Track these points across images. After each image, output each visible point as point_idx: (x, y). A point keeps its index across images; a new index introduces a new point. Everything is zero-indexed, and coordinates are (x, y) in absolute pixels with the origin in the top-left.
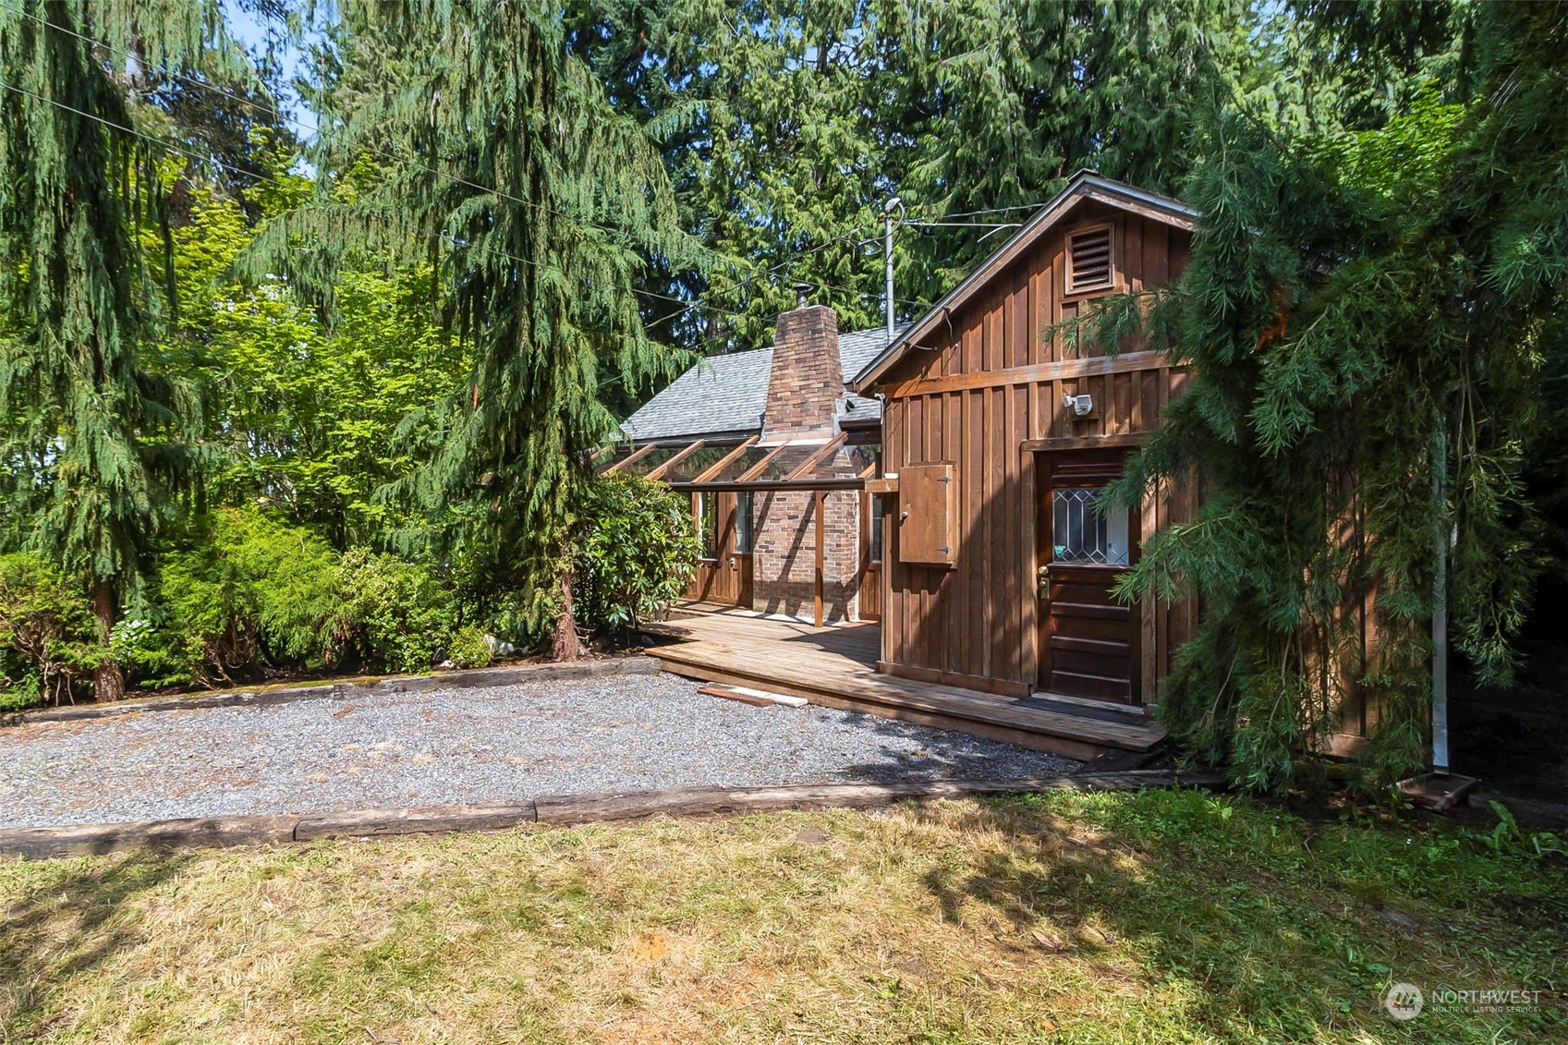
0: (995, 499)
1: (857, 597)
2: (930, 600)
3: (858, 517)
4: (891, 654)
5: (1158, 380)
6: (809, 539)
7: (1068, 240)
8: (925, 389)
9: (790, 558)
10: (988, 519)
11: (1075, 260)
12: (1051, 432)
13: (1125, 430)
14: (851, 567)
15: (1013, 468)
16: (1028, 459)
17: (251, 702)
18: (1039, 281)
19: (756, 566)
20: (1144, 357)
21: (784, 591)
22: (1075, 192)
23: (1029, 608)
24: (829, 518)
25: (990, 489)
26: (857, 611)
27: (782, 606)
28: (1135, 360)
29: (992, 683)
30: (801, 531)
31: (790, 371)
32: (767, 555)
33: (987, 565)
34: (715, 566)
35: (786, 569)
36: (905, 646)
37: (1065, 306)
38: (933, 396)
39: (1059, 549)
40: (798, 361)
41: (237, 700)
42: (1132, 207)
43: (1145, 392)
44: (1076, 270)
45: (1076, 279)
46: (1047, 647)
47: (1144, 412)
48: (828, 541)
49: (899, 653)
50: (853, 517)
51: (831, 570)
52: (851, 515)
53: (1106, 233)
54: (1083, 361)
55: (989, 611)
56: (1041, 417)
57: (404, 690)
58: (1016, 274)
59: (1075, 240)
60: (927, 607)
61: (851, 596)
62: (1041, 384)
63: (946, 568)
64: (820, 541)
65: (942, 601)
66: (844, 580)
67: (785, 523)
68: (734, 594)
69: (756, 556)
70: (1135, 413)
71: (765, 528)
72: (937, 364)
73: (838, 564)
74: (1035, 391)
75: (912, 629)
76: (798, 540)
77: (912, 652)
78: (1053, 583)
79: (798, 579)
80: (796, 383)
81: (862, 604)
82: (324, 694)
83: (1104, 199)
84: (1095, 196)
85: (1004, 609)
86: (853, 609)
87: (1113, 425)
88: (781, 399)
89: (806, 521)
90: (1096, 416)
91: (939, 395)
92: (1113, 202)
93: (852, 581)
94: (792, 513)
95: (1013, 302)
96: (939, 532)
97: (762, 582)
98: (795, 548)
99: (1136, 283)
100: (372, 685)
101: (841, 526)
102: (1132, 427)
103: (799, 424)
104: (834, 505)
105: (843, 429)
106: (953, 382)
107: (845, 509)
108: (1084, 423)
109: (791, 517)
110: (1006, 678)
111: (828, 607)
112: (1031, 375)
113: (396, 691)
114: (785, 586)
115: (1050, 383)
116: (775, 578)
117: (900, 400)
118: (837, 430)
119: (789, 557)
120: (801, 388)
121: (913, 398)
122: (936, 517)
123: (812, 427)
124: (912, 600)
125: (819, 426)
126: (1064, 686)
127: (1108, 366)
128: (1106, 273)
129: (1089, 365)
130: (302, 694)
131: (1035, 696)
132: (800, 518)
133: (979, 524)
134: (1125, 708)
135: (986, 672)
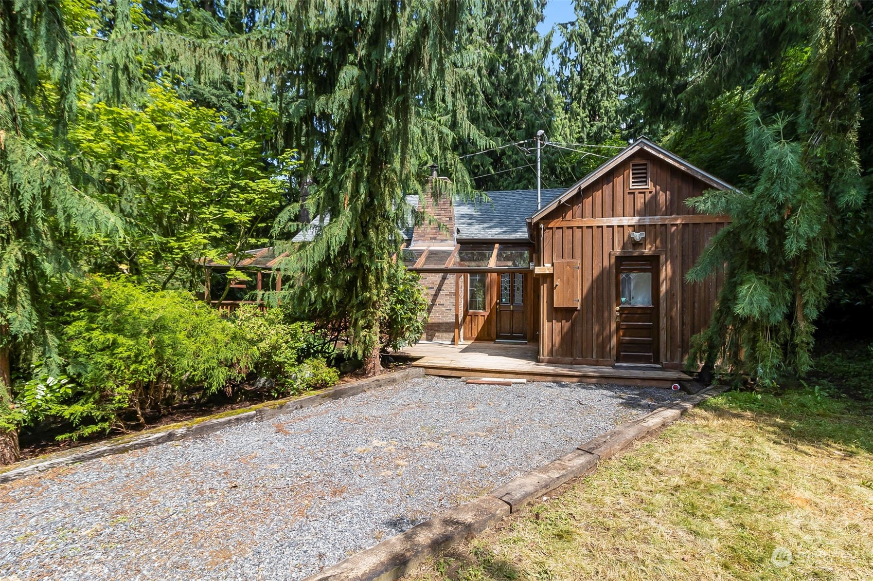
0: (598, 277)
1: (462, 329)
2: (567, 325)
4: (546, 353)
5: (666, 228)
7: (631, 165)
8: (564, 224)
10: (595, 286)
11: (633, 174)
12: (623, 248)
13: (653, 249)
14: (461, 314)
15: (606, 263)
16: (613, 260)
17: (183, 437)
18: (619, 180)
20: (661, 219)
22: (637, 145)
23: (614, 326)
24: (451, 288)
25: (596, 272)
26: (462, 337)
28: (657, 220)
29: (597, 361)
33: (594, 307)
36: (554, 348)
37: (629, 193)
38: (568, 228)
39: (623, 299)
41: (170, 437)
42: (661, 156)
43: (661, 233)
44: (633, 178)
45: (633, 182)
46: (620, 343)
47: (661, 241)
49: (551, 353)
51: (453, 316)
52: (461, 287)
53: (645, 165)
54: (637, 218)
55: (596, 329)
56: (619, 241)
57: (301, 407)
58: (609, 177)
59: (633, 165)
60: (565, 330)
62: (619, 226)
63: (575, 309)
65: (572, 325)
67: (426, 291)
70: (658, 241)
72: (570, 213)
74: (616, 229)
75: (557, 340)
76: (434, 300)
77: (557, 351)
78: (621, 314)
79: (434, 321)
81: (465, 333)
82: (249, 419)
83: (649, 150)
84: (645, 148)
85: (603, 328)
87: (649, 246)
89: (439, 290)
90: (642, 242)
91: (572, 228)
92: (653, 152)
94: (430, 286)
95: (607, 188)
96: (573, 293)
98: (433, 304)
99: (658, 187)
100: (281, 406)
102: (656, 248)
103: (435, 238)
105: (458, 243)
106: (577, 222)
108: (636, 244)
109: (429, 288)
110: (603, 358)
112: (615, 221)
113: (296, 409)
115: (623, 226)
117: (552, 228)
121: (558, 228)
122: (573, 286)
123: (442, 241)
124: (557, 326)
125: (447, 240)
126: (627, 359)
127: (647, 220)
128: (645, 182)
129: (639, 220)
130: (229, 422)
131: (616, 364)
133: (592, 287)
134: (653, 365)
135: (594, 356)
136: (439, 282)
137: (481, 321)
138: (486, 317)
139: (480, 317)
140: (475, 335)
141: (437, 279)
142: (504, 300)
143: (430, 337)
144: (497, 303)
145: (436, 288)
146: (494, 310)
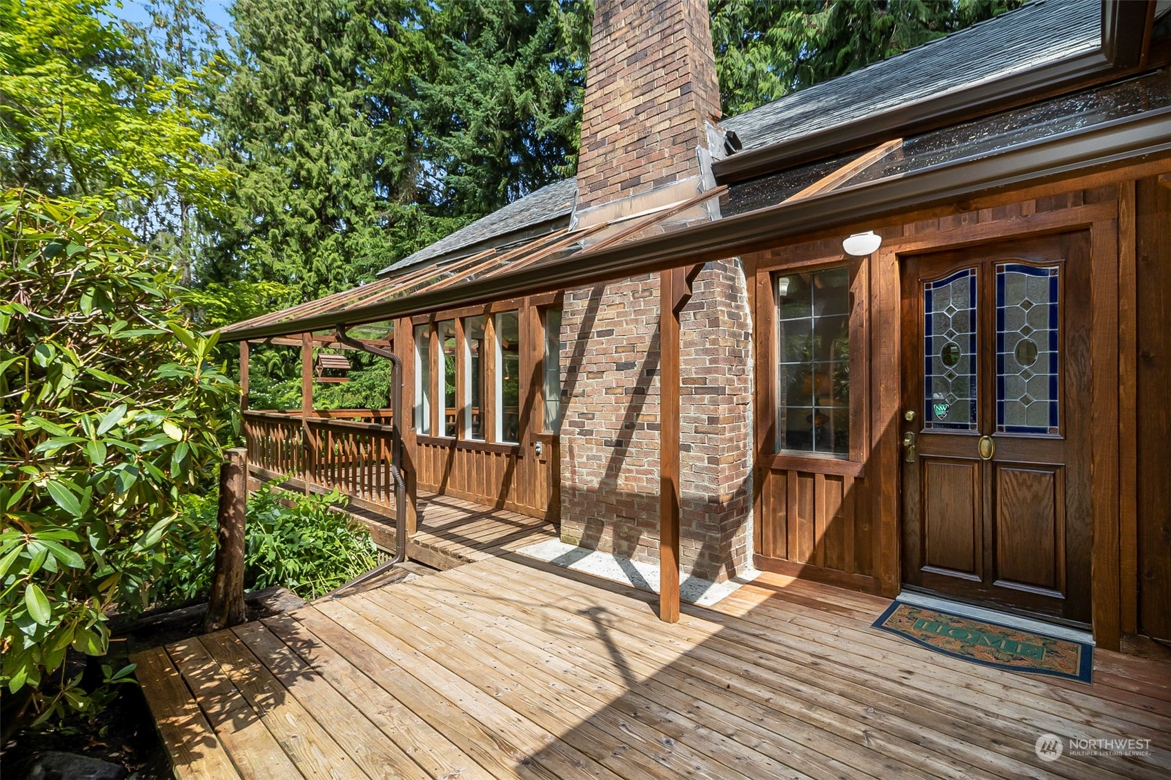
1: (749, 525)
3: (750, 362)
6: (652, 410)
9: (621, 445)
14: (737, 465)
19: (566, 459)
21: (611, 509)
24: (690, 363)
26: (750, 552)
27: (607, 536)
30: (640, 392)
31: (620, 83)
32: (581, 440)
34: (515, 454)
35: (614, 467)
40: (632, 60)
48: (691, 411)
50: (742, 362)
51: (698, 472)
52: (737, 356)
61: (738, 524)
64: (671, 412)
66: (724, 492)
67: (612, 378)
68: (541, 502)
69: (564, 440)
71: (578, 389)
73: (714, 461)
76: (634, 409)
79: (635, 487)
80: (626, 105)
81: (760, 539)
86: (742, 550)
88: (602, 143)
89: (649, 372)
93: (741, 492)
94: (623, 358)
97: (574, 489)
98: (629, 426)
101: (720, 380)
103: (635, 182)
104: (704, 336)
105: (720, 181)
107: (726, 343)
109: (621, 367)
111: (691, 550)
114: (613, 500)
116: (595, 484)
118: (709, 182)
119: (619, 443)
120: (638, 111)
123: (659, 184)
125: (672, 177)
132: (638, 369)
136: (648, 341)
137: (828, 501)
138: (849, 482)
139: (823, 484)
140: (802, 553)
141: (642, 330)
142: (940, 410)
143: (625, 544)
144: (902, 425)
145: (640, 362)
146: (889, 458)
